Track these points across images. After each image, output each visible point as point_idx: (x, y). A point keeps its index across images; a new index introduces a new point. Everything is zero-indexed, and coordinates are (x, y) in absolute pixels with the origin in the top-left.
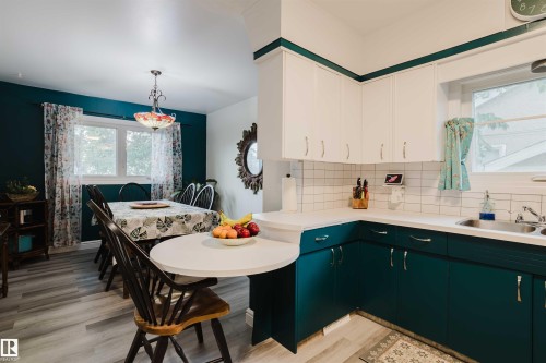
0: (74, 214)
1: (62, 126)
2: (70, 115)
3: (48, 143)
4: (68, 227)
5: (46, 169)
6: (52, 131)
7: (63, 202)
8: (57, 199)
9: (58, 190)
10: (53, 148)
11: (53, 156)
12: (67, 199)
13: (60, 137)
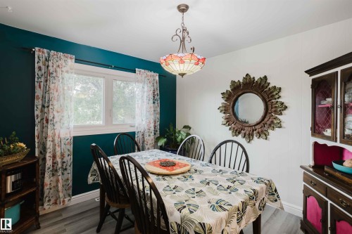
0: (66, 169)
1: (55, 74)
2: (62, 62)
3: (39, 92)
4: (60, 186)
5: (37, 121)
6: (43, 79)
7: (54, 157)
8: (48, 155)
9: (49, 144)
10: (44, 97)
11: (43, 106)
12: (58, 154)
13: (52, 86)
